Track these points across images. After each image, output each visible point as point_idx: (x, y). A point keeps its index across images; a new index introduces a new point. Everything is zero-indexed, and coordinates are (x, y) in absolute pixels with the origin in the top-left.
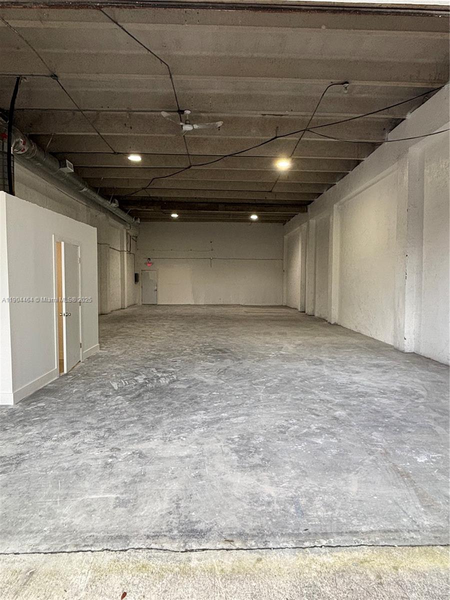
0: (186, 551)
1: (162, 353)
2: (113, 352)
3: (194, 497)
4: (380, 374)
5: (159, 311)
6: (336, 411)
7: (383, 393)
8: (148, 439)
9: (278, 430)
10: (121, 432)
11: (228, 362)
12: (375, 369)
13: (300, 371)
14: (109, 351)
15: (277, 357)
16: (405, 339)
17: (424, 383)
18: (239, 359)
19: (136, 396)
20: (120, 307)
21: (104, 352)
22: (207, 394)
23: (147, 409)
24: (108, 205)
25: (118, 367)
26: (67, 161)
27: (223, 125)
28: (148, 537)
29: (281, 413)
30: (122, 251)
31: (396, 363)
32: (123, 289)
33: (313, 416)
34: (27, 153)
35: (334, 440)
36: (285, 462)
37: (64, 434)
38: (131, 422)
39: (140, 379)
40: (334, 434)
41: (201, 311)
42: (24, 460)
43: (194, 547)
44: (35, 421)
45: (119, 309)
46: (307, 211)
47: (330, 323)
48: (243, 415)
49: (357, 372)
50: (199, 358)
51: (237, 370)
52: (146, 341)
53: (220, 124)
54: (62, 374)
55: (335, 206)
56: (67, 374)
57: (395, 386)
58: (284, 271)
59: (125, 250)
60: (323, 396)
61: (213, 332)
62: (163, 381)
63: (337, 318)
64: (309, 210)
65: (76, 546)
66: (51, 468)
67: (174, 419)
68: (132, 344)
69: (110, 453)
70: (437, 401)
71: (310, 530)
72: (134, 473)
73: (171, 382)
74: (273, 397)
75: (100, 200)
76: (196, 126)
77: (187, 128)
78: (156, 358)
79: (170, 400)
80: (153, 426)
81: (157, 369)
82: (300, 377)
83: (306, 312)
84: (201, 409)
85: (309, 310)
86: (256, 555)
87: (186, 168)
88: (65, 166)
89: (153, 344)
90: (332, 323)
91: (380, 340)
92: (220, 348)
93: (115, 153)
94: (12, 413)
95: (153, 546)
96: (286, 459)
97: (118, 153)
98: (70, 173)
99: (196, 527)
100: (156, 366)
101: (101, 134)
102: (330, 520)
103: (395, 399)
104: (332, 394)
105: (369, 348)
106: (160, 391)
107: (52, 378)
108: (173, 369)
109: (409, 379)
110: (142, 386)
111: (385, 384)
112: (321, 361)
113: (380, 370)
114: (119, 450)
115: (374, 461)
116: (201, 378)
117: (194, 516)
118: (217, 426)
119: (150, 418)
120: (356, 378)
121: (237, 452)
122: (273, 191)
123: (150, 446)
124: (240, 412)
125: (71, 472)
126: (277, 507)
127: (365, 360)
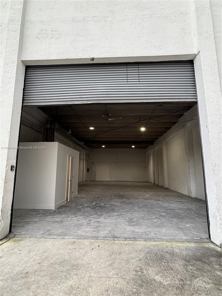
0: (114, 240)
1: (100, 196)
2: (82, 196)
3: (115, 231)
4: (181, 204)
5: (97, 183)
6: (162, 213)
7: (180, 209)
8: (99, 218)
9: (141, 218)
10: (91, 216)
11: (125, 200)
12: (179, 203)
13: (151, 203)
14: (81, 196)
15: (143, 198)
16: (192, 192)
17: (196, 207)
18: (128, 199)
19: (94, 208)
20: (82, 181)
21: (79, 196)
22: (117, 208)
23: (97, 211)
24: (80, 143)
25: (85, 200)
26: (70, 130)
27: (122, 118)
28: (103, 237)
29: (143, 213)
30: (83, 160)
31: (187, 201)
32: (83, 174)
33: (154, 215)
34: (58, 128)
35: (160, 220)
36: (143, 225)
37: (73, 216)
38: (94, 214)
39: (94, 204)
40: (160, 219)
41: (113, 183)
42: (63, 222)
43: (116, 239)
44: (63, 213)
45: (81, 182)
46: (153, 144)
47: (165, 188)
48: (130, 214)
49: (172, 203)
50: (114, 198)
51: (128, 202)
52: (93, 192)
53: (121, 118)
54: (67, 202)
55: (164, 143)
56: (69, 202)
57: (185, 207)
58: (146, 167)
59: (85, 159)
60: (158, 210)
61: (118, 190)
62: (102, 204)
63: (168, 186)
64: (154, 144)
65: (84, 238)
66: (72, 224)
67: (107, 214)
68: (89, 193)
69: (89, 221)
70: (199, 212)
71: (149, 238)
72: (97, 225)
73: (104, 205)
74: (141, 209)
75: (78, 142)
76: (113, 119)
77: (110, 119)
78: (98, 198)
79: (105, 209)
80: (101, 215)
81: (99, 201)
82: (151, 204)
83: (156, 184)
84: (116, 212)
85: (156, 183)
86: (133, 242)
87: (108, 131)
88: (69, 131)
89: (96, 193)
90: (166, 188)
91: (184, 194)
92: (121, 195)
93: (85, 127)
94: (55, 211)
95: (105, 239)
96: (143, 224)
97: (86, 127)
98: (70, 134)
99: (116, 236)
100: (99, 200)
101: (82, 121)
102: (155, 236)
103: (184, 211)
104: (161, 209)
105: (179, 196)
106: (101, 207)
107: (64, 203)
108: (104, 201)
109: (191, 206)
110: (95, 205)
111: (181, 207)
112: (159, 200)
113: (181, 203)
114: (91, 220)
115: (172, 225)
116: (115, 204)
117: (116, 234)
118: (122, 216)
119: (99, 213)
120: (171, 205)
121: (128, 222)
122: (140, 137)
123: (100, 220)
124: (129, 213)
125: (78, 225)
126: (139, 233)
127: (176, 200)
